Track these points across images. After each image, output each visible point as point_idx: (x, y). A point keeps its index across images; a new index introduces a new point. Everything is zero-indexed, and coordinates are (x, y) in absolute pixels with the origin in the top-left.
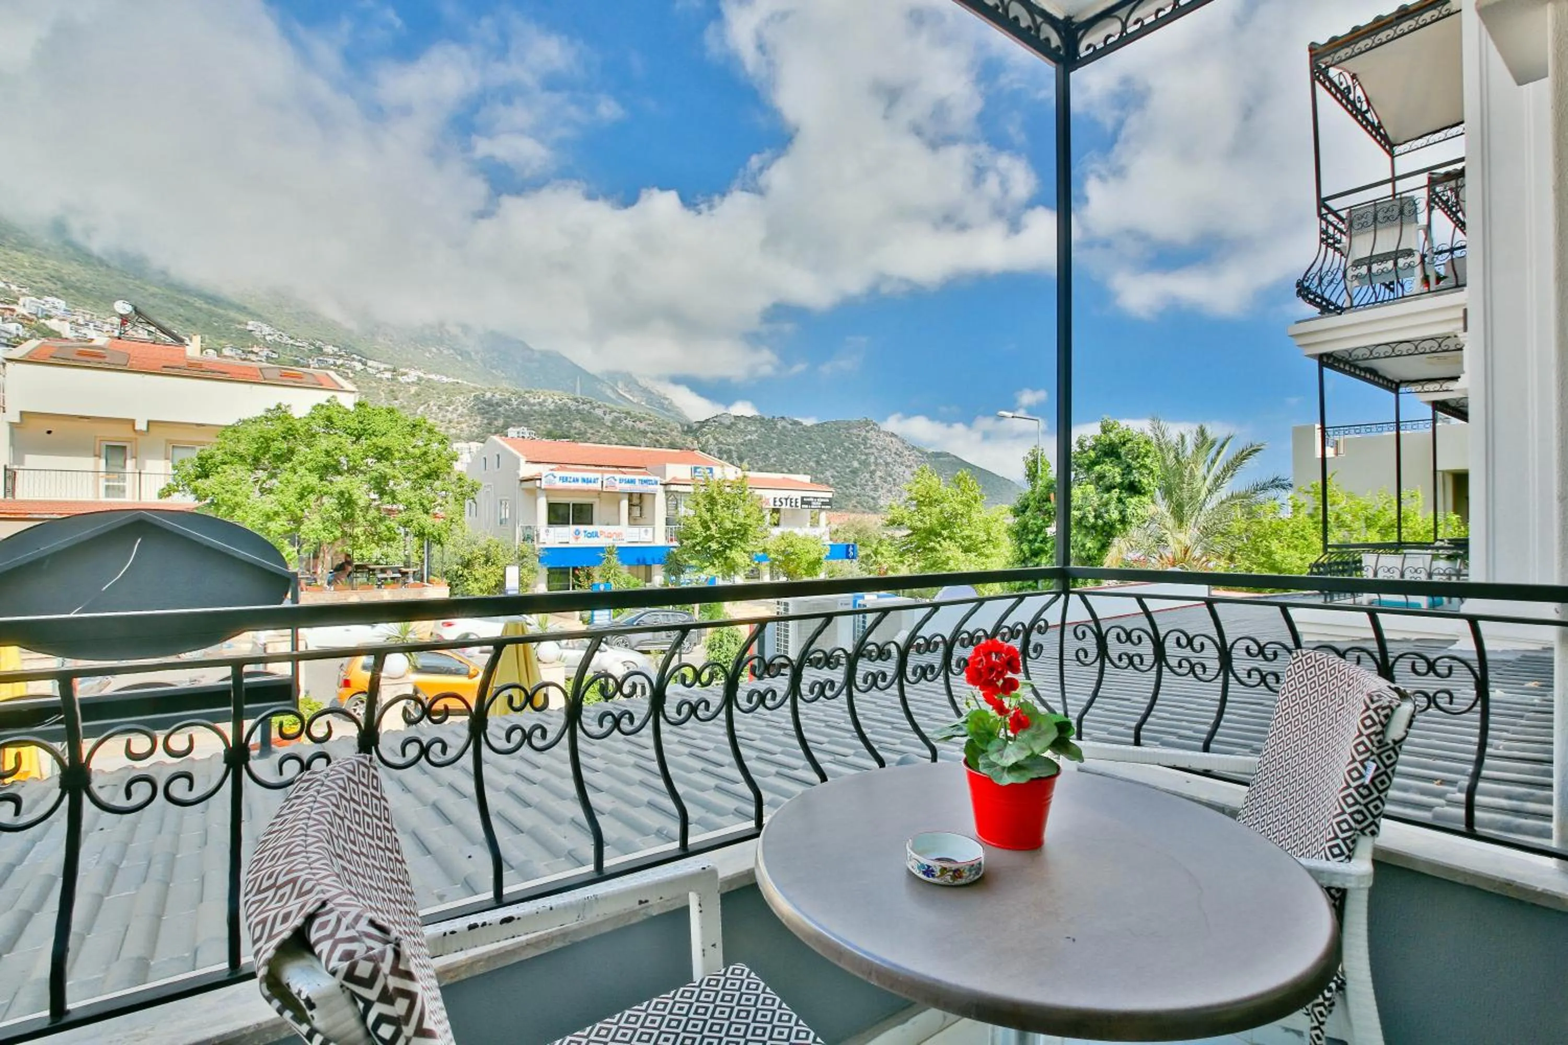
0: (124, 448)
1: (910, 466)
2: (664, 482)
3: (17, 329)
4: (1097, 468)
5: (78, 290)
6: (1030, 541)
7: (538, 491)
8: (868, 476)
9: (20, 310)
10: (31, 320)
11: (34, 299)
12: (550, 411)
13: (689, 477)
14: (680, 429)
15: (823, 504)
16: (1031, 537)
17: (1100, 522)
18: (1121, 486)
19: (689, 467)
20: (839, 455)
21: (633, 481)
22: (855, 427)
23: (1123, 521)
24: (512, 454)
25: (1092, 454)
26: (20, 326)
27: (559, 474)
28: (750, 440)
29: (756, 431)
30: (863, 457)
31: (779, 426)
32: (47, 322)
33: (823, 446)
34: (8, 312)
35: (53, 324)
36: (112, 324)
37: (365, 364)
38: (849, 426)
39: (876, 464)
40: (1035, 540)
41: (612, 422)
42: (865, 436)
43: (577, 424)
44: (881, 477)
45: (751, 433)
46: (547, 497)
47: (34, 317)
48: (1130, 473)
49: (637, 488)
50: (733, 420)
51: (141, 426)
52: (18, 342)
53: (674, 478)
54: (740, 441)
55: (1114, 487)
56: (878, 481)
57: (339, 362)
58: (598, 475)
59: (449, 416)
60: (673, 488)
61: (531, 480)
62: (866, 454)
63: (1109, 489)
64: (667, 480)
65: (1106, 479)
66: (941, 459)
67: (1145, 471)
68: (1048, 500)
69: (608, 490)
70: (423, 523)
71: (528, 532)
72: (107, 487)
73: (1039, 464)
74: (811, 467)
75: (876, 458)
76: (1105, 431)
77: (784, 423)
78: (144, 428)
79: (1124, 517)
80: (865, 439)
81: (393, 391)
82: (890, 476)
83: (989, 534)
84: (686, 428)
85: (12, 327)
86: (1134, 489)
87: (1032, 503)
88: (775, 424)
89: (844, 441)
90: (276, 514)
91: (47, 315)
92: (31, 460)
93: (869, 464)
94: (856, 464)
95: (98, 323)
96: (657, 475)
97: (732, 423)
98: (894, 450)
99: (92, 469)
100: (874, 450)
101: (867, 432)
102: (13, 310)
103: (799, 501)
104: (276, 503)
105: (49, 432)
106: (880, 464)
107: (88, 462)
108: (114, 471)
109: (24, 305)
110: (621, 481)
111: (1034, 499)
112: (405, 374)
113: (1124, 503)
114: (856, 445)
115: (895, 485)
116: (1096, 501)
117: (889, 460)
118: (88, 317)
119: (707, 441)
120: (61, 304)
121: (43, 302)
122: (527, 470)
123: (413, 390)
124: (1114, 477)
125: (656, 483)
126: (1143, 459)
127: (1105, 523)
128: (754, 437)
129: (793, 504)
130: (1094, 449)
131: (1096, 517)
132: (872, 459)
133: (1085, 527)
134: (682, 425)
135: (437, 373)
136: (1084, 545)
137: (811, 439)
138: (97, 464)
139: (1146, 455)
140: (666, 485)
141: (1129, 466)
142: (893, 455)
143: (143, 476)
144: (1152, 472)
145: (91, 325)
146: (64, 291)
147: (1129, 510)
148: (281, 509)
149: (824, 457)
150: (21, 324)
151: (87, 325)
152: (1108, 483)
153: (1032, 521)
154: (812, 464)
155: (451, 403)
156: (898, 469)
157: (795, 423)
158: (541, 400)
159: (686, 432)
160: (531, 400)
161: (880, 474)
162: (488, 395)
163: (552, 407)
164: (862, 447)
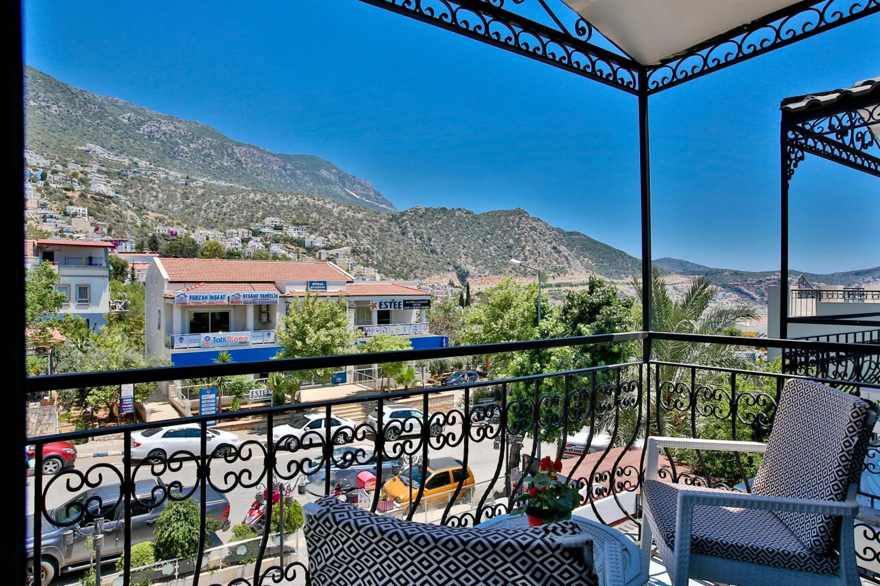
1: (551, 242)
2: (283, 295)
8: (520, 249)
13: (304, 290)
14: (387, 218)
15: (423, 305)
20: (500, 235)
21: (255, 296)
22: (512, 215)
27: (190, 293)
29: (441, 218)
30: (517, 236)
31: (457, 215)
33: (488, 228)
38: (506, 214)
39: (526, 241)
41: (339, 213)
42: (518, 221)
43: (314, 215)
44: (529, 251)
45: (437, 220)
49: (260, 301)
50: (424, 211)
53: (292, 292)
54: (429, 225)
56: (527, 253)
58: (227, 293)
59: (224, 210)
61: (169, 298)
62: (519, 234)
64: (286, 294)
66: (573, 236)
74: (480, 244)
75: (526, 237)
77: (460, 212)
80: (518, 223)
81: (185, 193)
84: (391, 217)
88: (454, 213)
89: (503, 225)
93: (521, 241)
94: (511, 241)
97: (424, 213)
98: (539, 231)
101: (520, 218)
103: (402, 303)
106: (529, 241)
110: (245, 296)
112: (195, 180)
114: (512, 228)
117: (536, 238)
123: (200, 192)
128: (439, 223)
129: (397, 306)
132: (523, 238)
135: (218, 179)
137: (479, 223)
142: (538, 235)
149: (489, 236)
154: (480, 241)
155: (225, 201)
156: (542, 245)
157: (468, 213)
158: (289, 198)
159: (391, 220)
160: (282, 199)
161: (529, 248)
162: (252, 195)
163: (296, 203)
164: (516, 229)
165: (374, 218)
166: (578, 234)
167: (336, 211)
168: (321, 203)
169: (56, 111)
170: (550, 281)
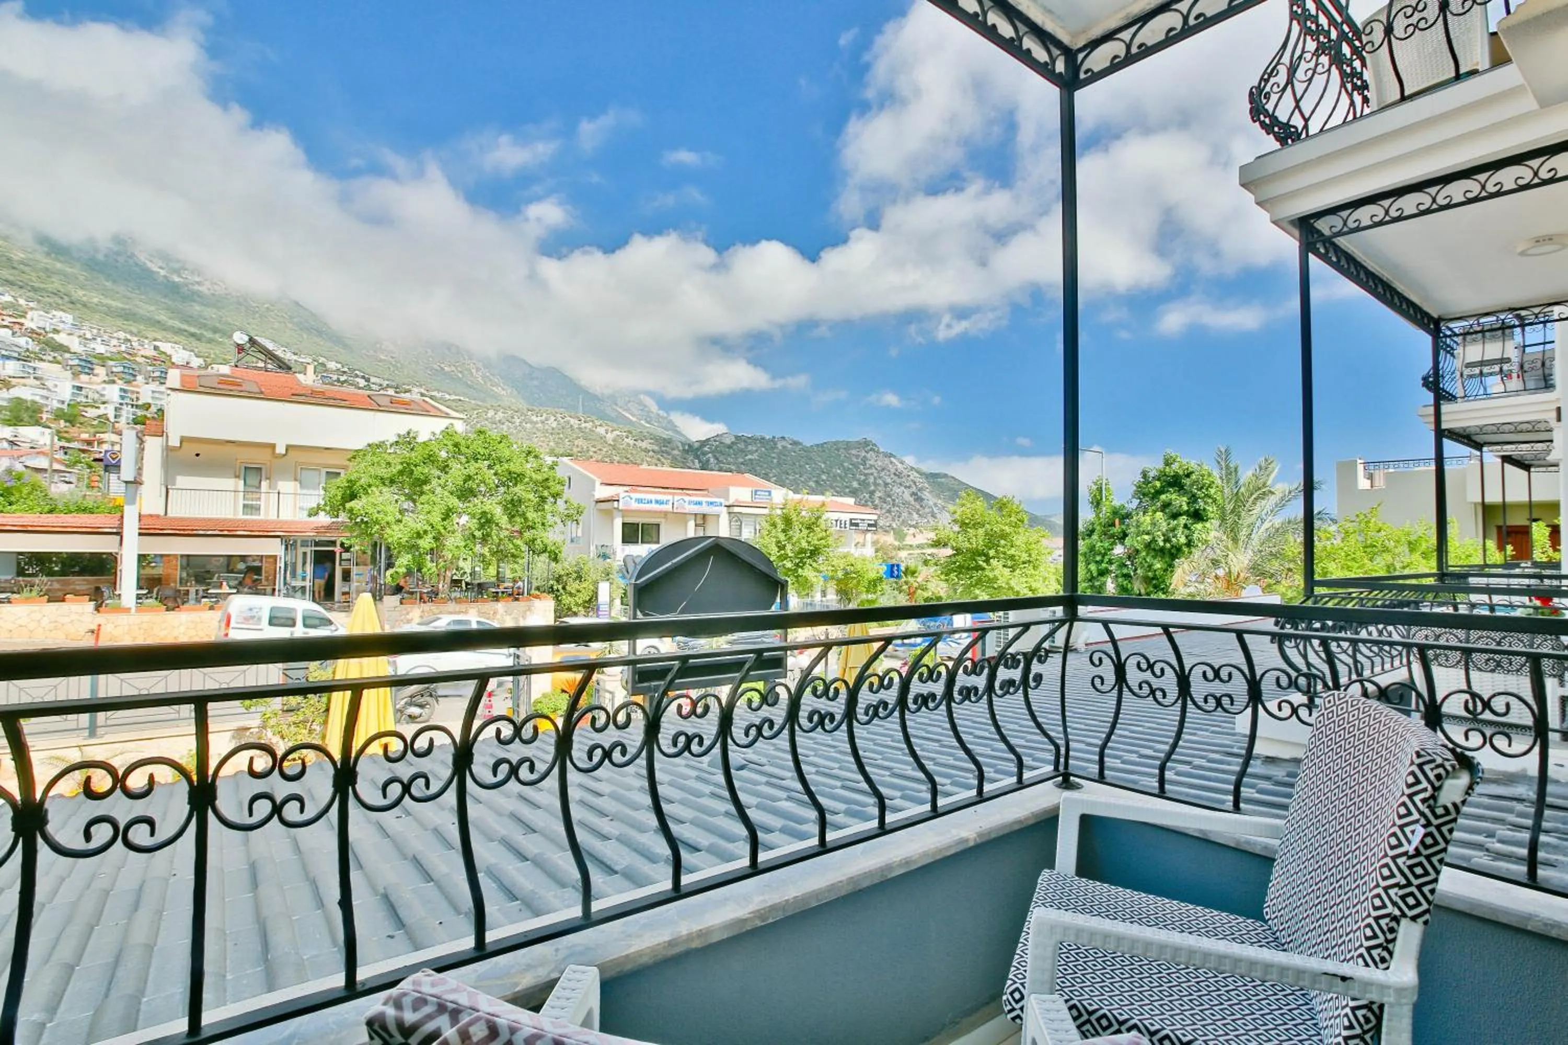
0: (260, 469)
1: (909, 487)
2: (727, 504)
3: (27, 343)
4: (1163, 497)
5: (85, 305)
6: (1097, 562)
7: (615, 512)
8: (867, 496)
9: (28, 324)
10: (40, 335)
11: (42, 313)
12: (553, 429)
13: (750, 500)
14: (681, 448)
15: (870, 525)
16: (1098, 558)
17: (1168, 545)
18: (1187, 513)
19: (750, 489)
20: (839, 475)
21: (700, 503)
22: (855, 448)
23: (1189, 544)
24: (585, 476)
25: (1158, 484)
26: (30, 340)
27: (635, 496)
28: (750, 460)
29: (757, 451)
30: (863, 478)
31: (779, 446)
32: (56, 337)
33: (823, 466)
34: (17, 326)
35: (61, 338)
36: (119, 339)
37: (368, 380)
38: (848, 446)
39: (876, 484)
40: (1102, 561)
41: (614, 441)
42: (865, 457)
43: (580, 442)
44: (880, 498)
45: (752, 453)
46: (623, 517)
47: (43, 332)
48: (1195, 501)
49: (705, 509)
50: (733, 440)
51: (281, 450)
52: (28, 357)
53: (737, 500)
54: (741, 460)
55: (1181, 515)
56: (877, 502)
57: (342, 378)
58: (670, 497)
60: (736, 510)
61: (609, 501)
62: (866, 475)
63: (1175, 516)
64: (730, 502)
65: (1171, 507)
66: (939, 480)
67: (1210, 501)
68: (1113, 525)
69: (679, 511)
70: (546, 541)
71: (604, 550)
72: (245, 506)
73: (1104, 492)
75: (875, 478)
76: (1167, 463)
77: (784, 443)
78: (284, 452)
79: (1190, 541)
80: (865, 460)
82: (889, 496)
83: (1030, 556)
84: (687, 447)
85: (22, 341)
86: (1198, 516)
87: (1098, 528)
88: (775, 444)
89: (844, 462)
90: (425, 532)
91: (54, 329)
92: (182, 481)
93: (868, 484)
94: (855, 484)
95: (106, 337)
96: (719, 497)
97: (733, 443)
98: (893, 471)
99: (232, 489)
100: (874, 471)
101: (867, 452)
102: (22, 324)
104: (425, 522)
105: (197, 455)
106: (879, 485)
107: (230, 483)
108: (252, 489)
109: (32, 320)
110: (690, 503)
111: (1100, 524)
112: (409, 391)
113: (1189, 529)
114: (855, 466)
115: (894, 505)
116: (1164, 527)
117: (889, 481)
118: (95, 331)
119: (708, 461)
120: (69, 318)
121: (50, 316)
122: (603, 492)
124: (1181, 506)
125: (721, 505)
126: (1207, 489)
127: (1172, 546)
128: (755, 456)
129: (843, 526)
130: (1159, 480)
131: (1165, 541)
132: (871, 480)
133: (1154, 550)
134: (683, 444)
135: (439, 391)
136: (1150, 566)
137: (811, 459)
138: (236, 485)
139: (1210, 486)
140: (728, 506)
141: (1194, 496)
142: (892, 476)
143: (281, 496)
144: (1215, 501)
145: (99, 340)
146: (71, 306)
147: (1195, 535)
148: (430, 528)
149: (824, 477)
150: (30, 337)
151: (94, 339)
152: (1175, 511)
153: (1099, 544)
154: (812, 484)
156: (897, 490)
157: (795, 443)
158: (543, 418)
159: (687, 452)
160: (534, 418)
161: (879, 494)
162: (491, 413)
163: (554, 425)
164: (862, 467)
165: (664, 449)
166: (946, 476)
167: (610, 437)
168: (589, 425)
169: (209, 289)
170: (909, 540)
